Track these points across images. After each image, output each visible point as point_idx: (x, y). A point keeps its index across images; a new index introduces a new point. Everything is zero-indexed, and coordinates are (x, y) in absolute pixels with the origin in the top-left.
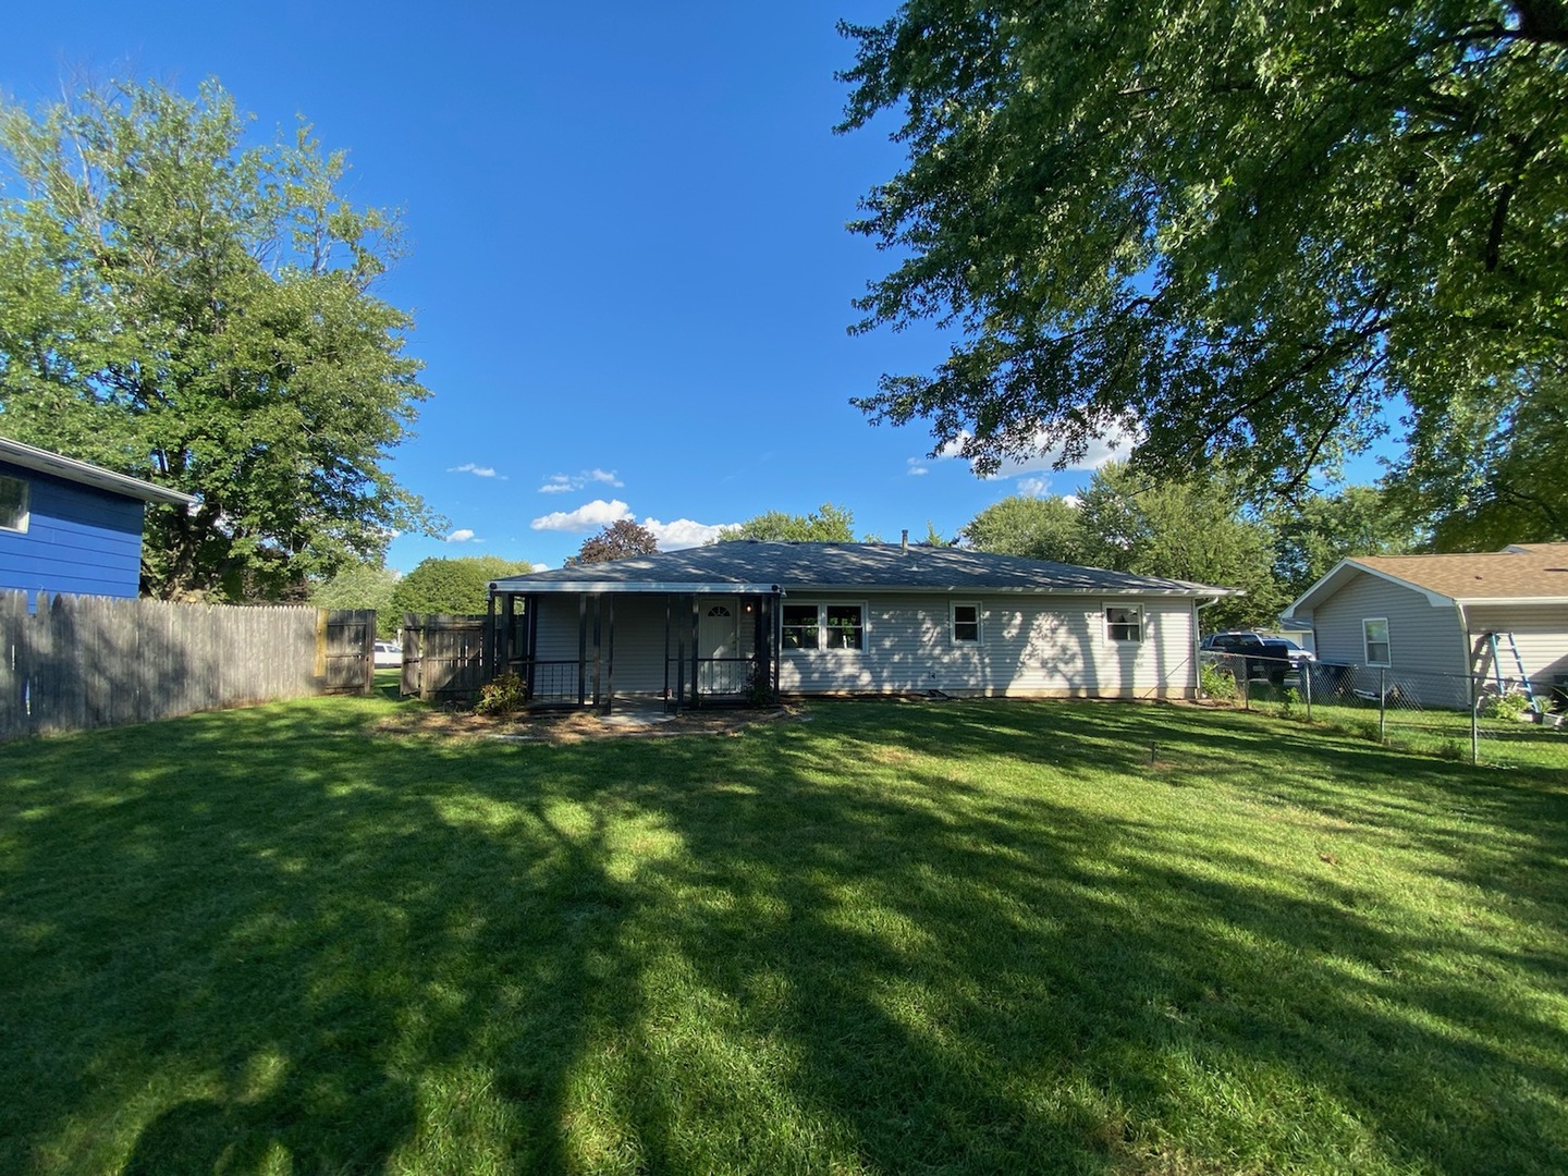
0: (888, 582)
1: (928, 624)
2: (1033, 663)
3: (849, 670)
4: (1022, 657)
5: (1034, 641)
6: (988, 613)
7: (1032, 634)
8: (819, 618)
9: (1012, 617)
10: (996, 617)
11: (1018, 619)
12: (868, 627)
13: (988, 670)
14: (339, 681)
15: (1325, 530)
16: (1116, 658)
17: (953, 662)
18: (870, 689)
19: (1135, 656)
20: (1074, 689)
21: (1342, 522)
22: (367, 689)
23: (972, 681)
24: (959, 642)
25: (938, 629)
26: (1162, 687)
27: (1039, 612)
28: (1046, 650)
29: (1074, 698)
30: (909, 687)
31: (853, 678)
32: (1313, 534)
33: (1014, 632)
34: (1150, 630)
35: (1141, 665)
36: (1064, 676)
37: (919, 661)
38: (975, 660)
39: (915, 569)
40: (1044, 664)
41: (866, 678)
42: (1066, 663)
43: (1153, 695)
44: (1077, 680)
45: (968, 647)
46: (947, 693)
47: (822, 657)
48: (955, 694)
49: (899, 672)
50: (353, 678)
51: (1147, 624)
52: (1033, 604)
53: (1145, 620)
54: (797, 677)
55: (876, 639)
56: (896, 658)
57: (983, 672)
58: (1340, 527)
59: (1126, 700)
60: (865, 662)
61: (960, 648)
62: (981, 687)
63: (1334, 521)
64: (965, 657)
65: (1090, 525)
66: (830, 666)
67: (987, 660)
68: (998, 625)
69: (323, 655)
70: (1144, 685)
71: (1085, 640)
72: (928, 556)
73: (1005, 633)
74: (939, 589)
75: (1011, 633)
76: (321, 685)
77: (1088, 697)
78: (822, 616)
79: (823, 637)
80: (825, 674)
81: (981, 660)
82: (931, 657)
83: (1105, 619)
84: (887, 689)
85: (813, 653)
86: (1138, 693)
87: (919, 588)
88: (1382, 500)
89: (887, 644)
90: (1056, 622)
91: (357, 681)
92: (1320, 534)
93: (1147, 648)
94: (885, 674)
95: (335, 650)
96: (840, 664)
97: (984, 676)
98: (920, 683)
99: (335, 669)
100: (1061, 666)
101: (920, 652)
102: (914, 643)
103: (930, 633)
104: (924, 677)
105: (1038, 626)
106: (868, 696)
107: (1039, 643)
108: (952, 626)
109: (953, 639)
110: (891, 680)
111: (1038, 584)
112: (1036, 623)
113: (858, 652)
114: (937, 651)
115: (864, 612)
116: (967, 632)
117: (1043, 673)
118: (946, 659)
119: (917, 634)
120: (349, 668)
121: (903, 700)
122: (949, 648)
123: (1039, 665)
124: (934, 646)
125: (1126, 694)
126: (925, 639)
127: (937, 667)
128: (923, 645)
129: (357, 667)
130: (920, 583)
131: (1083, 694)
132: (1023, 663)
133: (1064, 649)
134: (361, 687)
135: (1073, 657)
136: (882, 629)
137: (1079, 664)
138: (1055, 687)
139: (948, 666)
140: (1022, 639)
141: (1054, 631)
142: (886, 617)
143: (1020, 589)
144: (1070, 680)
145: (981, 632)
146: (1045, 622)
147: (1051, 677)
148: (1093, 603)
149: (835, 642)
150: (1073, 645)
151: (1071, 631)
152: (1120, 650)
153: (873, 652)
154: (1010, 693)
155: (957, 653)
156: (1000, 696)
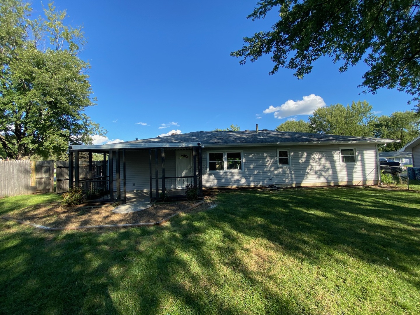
0: (251, 142)
1: (268, 159)
2: (312, 172)
3: (236, 178)
4: (307, 170)
5: (312, 164)
6: (292, 153)
7: (311, 161)
8: (224, 158)
9: (303, 154)
10: (296, 155)
11: (305, 155)
12: (244, 160)
13: (293, 176)
14: (41, 188)
15: (387, 126)
16: (345, 169)
17: (279, 173)
18: (245, 185)
19: (353, 168)
20: (329, 182)
21: (393, 123)
22: (51, 190)
23: (287, 181)
24: (281, 165)
25: (272, 160)
26: (365, 180)
27: (314, 152)
28: (317, 167)
29: (329, 186)
30: (261, 184)
31: (238, 181)
32: (384, 127)
33: (304, 160)
34: (359, 158)
35: (356, 172)
36: (325, 177)
37: (265, 173)
38: (288, 172)
39: (262, 137)
40: (316, 173)
41: (243, 181)
42: (325, 172)
43: (361, 184)
44: (330, 179)
45: (285, 167)
46: (277, 186)
47: (226, 173)
48: (280, 186)
49: (257, 178)
50: (46, 186)
51: (358, 155)
52: (311, 149)
53: (357, 154)
54: (216, 181)
55: (247, 165)
56: (256, 172)
57: (291, 177)
58: (392, 125)
59: (350, 186)
60: (242, 174)
61: (282, 167)
62: (291, 183)
63: (390, 123)
64: (284, 171)
65: (313, 128)
66: (229, 176)
67: (293, 172)
68: (297, 158)
69: (34, 178)
70: (357, 179)
71: (333, 163)
72: (266, 133)
73: (300, 161)
74: (272, 144)
75: (302, 160)
76: (34, 190)
77: (334, 186)
78: (225, 157)
79: (225, 165)
80: (227, 179)
81: (291, 172)
82: (270, 171)
83: (340, 154)
84: (252, 185)
85: (222, 172)
86: (355, 183)
87: (265, 144)
88: (417, 112)
89: (252, 167)
90: (320, 156)
91: (48, 188)
92: (386, 128)
93: (358, 165)
94: (251, 179)
95: (39, 176)
96: (233, 175)
97: (292, 178)
98: (265, 182)
99: (40, 183)
100: (323, 173)
101: (265, 170)
102: (263, 166)
103: (269, 162)
104: (267, 179)
105: (314, 157)
106: (244, 188)
107: (314, 165)
108: (278, 159)
109: (279, 164)
110: (253, 181)
111: (314, 141)
112: (313, 156)
113: (240, 171)
114: (272, 169)
115: (242, 155)
116: (284, 161)
117: (315, 176)
118: (276, 172)
119: (264, 162)
120: (45, 183)
121: (259, 190)
122: (277, 168)
123: (314, 173)
124: (271, 167)
125: (350, 184)
126: (267, 164)
127: (272, 175)
128: (266, 167)
129: (47, 182)
130: (264, 142)
131: (332, 184)
132: (308, 173)
133: (324, 166)
134: (49, 190)
135: (328, 170)
136: (250, 161)
137: (330, 172)
138: (321, 182)
139: (277, 175)
140: (307, 163)
141: (320, 159)
142: (251, 156)
143: (307, 143)
144: (327, 179)
145: (290, 161)
146: (316, 156)
147: (319, 178)
148: (336, 147)
149: (230, 167)
150: (328, 164)
151: (327, 159)
152: (347, 166)
153: (246, 170)
154: (302, 185)
155: (280, 170)
156: (298, 187)
